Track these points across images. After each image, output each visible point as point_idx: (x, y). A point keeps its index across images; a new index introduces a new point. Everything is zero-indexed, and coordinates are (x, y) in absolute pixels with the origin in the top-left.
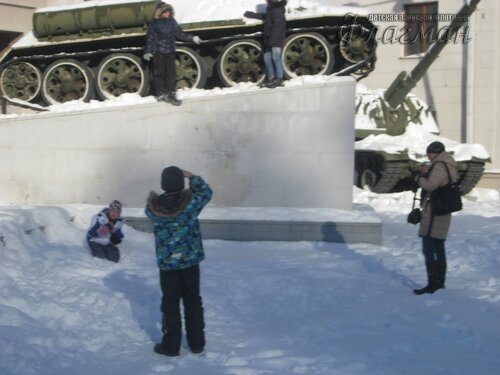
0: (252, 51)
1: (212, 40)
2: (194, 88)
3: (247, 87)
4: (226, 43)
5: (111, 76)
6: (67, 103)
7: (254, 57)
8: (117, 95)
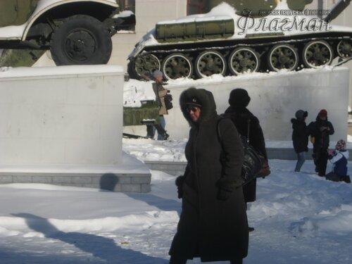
0: (287, 51)
1: (266, 44)
2: (254, 72)
3: (284, 72)
4: (272, 46)
5: (204, 64)
6: (178, 79)
7: (288, 54)
8: (207, 75)
